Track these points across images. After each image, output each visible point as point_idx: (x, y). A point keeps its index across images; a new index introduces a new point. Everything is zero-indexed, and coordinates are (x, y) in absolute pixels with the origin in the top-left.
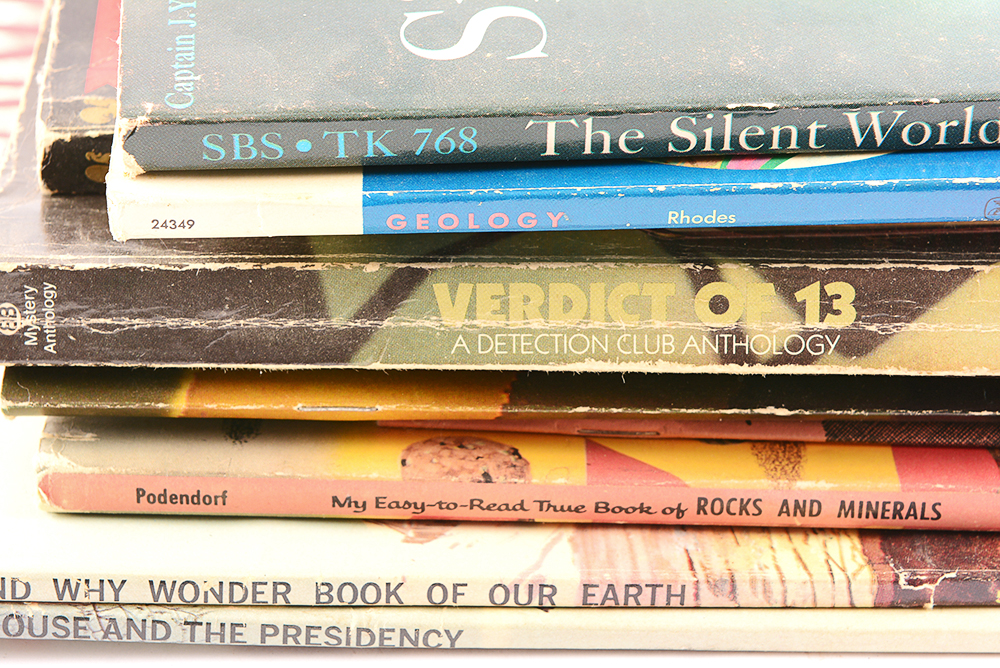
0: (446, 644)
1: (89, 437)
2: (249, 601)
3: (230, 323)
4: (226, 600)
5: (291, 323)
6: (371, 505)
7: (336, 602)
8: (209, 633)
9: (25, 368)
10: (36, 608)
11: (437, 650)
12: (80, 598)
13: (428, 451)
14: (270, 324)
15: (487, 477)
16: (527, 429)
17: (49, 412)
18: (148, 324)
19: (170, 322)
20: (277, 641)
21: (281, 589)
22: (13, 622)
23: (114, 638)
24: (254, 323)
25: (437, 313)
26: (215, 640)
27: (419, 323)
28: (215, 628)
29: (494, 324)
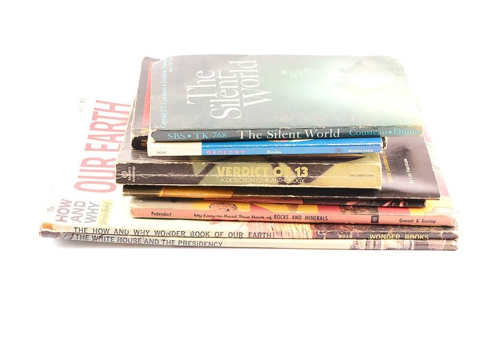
0: (219, 246)
1: (141, 201)
2: (176, 236)
3: (173, 175)
4: (171, 235)
5: (186, 175)
6: (203, 216)
7: (195, 236)
8: (167, 242)
9: (128, 185)
10: (130, 236)
11: (217, 247)
12: (139, 234)
13: (215, 205)
14: (181, 176)
15: (228, 210)
16: (237, 201)
17: (133, 195)
18: (155, 175)
19: (160, 175)
20: (182, 245)
21: (183, 233)
22: (125, 239)
23: (147, 243)
24: (178, 175)
25: (217, 173)
26: (169, 244)
27: (213, 175)
28: (169, 241)
29: (230, 176)
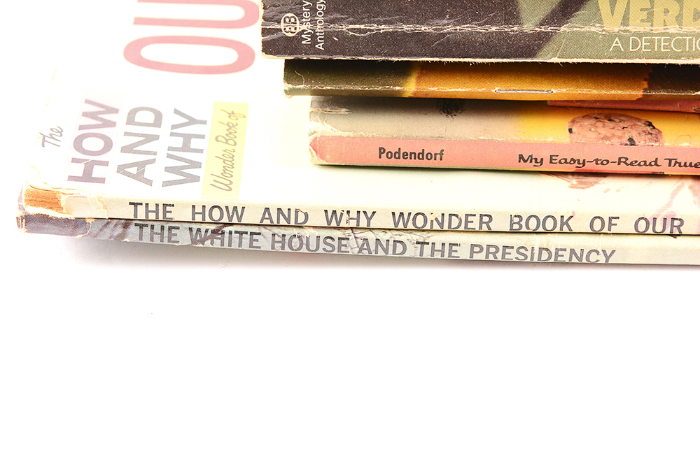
0: (602, 260)
1: (343, 110)
2: (462, 228)
3: (450, 29)
4: (446, 227)
5: (494, 29)
6: (547, 160)
7: (524, 229)
8: (433, 250)
9: (301, 60)
10: (312, 230)
11: (596, 264)
12: (343, 224)
13: (587, 123)
14: (478, 29)
15: (632, 142)
16: (657, 108)
17: (315, 93)
18: (390, 29)
19: (406, 28)
20: (482, 256)
21: (486, 219)
22: (296, 240)
23: (366, 252)
24: (467, 28)
25: (600, 21)
26: (438, 255)
27: (587, 29)
28: (438, 247)
29: (642, 30)
